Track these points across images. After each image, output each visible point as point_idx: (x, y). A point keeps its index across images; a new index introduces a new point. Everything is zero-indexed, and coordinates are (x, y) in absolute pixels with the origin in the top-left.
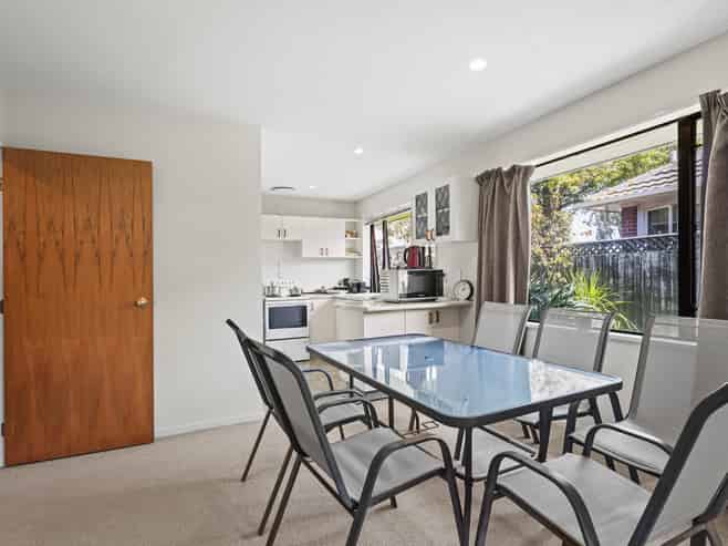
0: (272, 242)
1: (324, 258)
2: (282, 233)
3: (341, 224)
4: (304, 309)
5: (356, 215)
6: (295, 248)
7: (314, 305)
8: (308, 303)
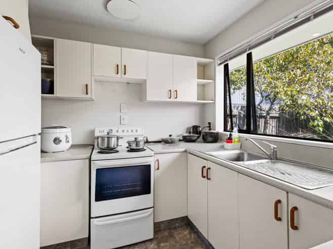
1: (173, 104)
2: (121, 69)
6: (138, 89)
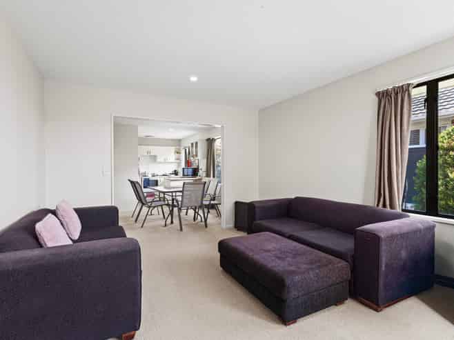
0: (146, 156)
1: (165, 162)
2: (149, 152)
3: (173, 149)
4: (157, 181)
5: (180, 145)
6: (154, 158)
7: (161, 180)
8: (159, 179)
